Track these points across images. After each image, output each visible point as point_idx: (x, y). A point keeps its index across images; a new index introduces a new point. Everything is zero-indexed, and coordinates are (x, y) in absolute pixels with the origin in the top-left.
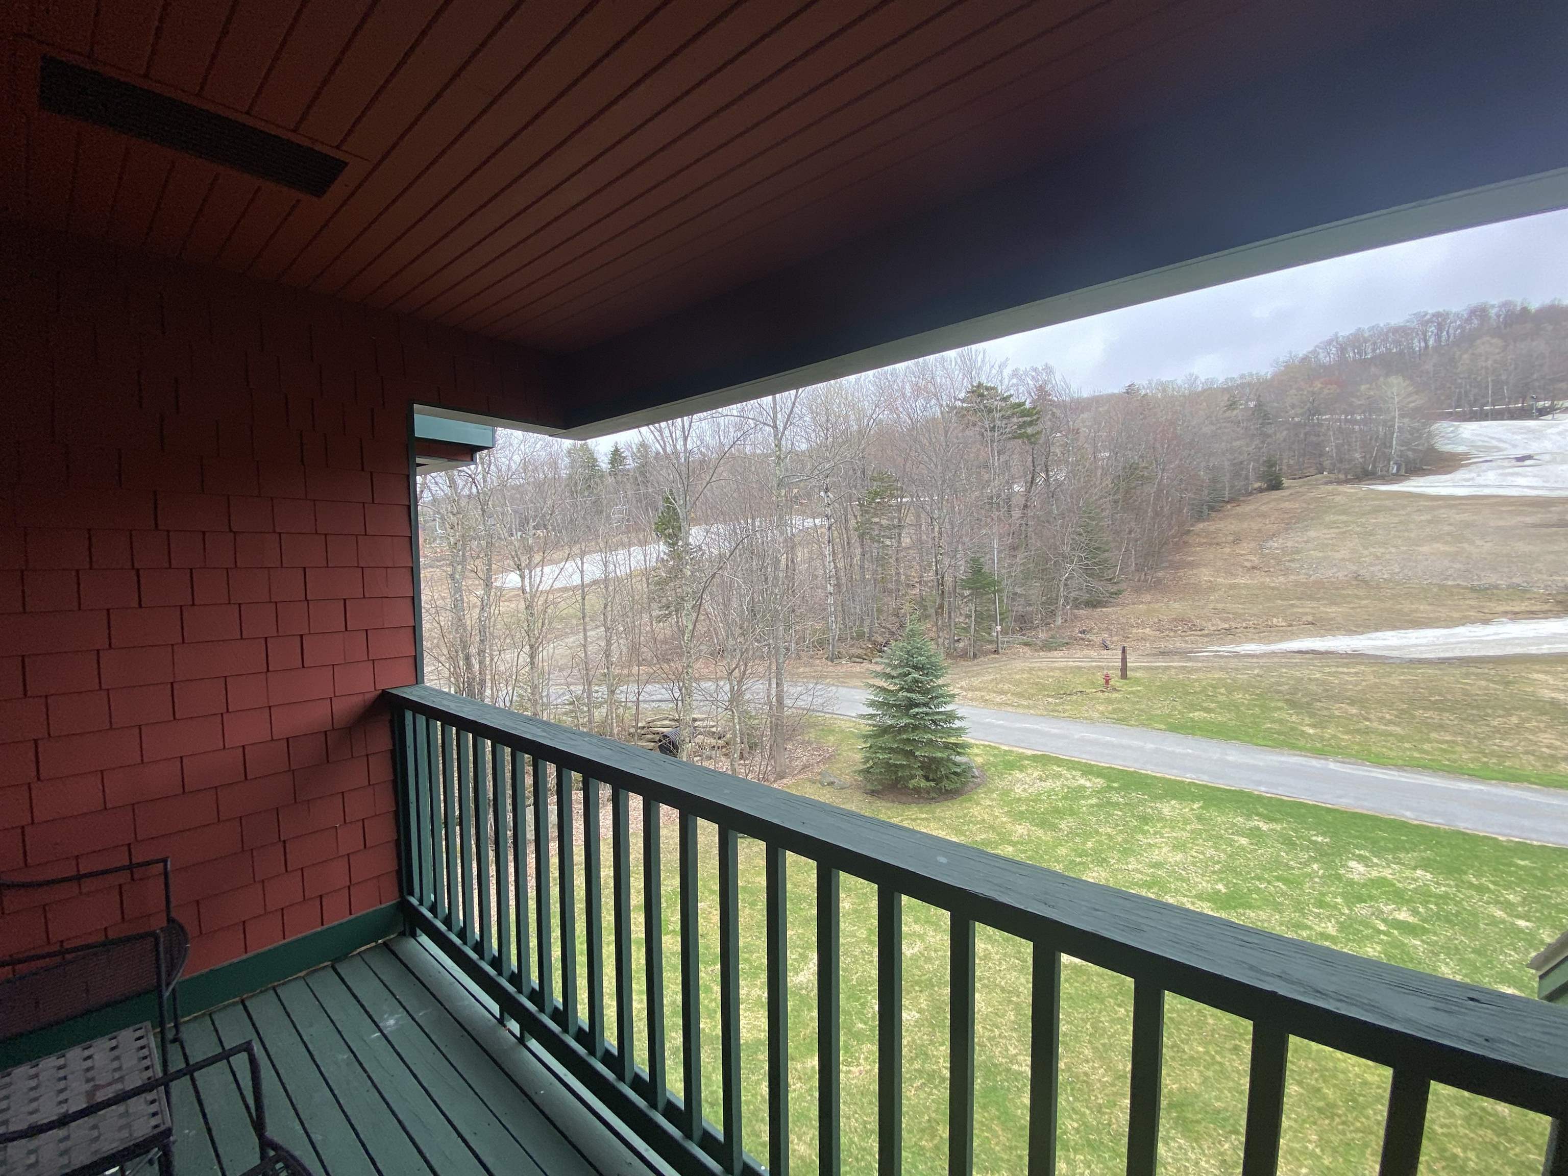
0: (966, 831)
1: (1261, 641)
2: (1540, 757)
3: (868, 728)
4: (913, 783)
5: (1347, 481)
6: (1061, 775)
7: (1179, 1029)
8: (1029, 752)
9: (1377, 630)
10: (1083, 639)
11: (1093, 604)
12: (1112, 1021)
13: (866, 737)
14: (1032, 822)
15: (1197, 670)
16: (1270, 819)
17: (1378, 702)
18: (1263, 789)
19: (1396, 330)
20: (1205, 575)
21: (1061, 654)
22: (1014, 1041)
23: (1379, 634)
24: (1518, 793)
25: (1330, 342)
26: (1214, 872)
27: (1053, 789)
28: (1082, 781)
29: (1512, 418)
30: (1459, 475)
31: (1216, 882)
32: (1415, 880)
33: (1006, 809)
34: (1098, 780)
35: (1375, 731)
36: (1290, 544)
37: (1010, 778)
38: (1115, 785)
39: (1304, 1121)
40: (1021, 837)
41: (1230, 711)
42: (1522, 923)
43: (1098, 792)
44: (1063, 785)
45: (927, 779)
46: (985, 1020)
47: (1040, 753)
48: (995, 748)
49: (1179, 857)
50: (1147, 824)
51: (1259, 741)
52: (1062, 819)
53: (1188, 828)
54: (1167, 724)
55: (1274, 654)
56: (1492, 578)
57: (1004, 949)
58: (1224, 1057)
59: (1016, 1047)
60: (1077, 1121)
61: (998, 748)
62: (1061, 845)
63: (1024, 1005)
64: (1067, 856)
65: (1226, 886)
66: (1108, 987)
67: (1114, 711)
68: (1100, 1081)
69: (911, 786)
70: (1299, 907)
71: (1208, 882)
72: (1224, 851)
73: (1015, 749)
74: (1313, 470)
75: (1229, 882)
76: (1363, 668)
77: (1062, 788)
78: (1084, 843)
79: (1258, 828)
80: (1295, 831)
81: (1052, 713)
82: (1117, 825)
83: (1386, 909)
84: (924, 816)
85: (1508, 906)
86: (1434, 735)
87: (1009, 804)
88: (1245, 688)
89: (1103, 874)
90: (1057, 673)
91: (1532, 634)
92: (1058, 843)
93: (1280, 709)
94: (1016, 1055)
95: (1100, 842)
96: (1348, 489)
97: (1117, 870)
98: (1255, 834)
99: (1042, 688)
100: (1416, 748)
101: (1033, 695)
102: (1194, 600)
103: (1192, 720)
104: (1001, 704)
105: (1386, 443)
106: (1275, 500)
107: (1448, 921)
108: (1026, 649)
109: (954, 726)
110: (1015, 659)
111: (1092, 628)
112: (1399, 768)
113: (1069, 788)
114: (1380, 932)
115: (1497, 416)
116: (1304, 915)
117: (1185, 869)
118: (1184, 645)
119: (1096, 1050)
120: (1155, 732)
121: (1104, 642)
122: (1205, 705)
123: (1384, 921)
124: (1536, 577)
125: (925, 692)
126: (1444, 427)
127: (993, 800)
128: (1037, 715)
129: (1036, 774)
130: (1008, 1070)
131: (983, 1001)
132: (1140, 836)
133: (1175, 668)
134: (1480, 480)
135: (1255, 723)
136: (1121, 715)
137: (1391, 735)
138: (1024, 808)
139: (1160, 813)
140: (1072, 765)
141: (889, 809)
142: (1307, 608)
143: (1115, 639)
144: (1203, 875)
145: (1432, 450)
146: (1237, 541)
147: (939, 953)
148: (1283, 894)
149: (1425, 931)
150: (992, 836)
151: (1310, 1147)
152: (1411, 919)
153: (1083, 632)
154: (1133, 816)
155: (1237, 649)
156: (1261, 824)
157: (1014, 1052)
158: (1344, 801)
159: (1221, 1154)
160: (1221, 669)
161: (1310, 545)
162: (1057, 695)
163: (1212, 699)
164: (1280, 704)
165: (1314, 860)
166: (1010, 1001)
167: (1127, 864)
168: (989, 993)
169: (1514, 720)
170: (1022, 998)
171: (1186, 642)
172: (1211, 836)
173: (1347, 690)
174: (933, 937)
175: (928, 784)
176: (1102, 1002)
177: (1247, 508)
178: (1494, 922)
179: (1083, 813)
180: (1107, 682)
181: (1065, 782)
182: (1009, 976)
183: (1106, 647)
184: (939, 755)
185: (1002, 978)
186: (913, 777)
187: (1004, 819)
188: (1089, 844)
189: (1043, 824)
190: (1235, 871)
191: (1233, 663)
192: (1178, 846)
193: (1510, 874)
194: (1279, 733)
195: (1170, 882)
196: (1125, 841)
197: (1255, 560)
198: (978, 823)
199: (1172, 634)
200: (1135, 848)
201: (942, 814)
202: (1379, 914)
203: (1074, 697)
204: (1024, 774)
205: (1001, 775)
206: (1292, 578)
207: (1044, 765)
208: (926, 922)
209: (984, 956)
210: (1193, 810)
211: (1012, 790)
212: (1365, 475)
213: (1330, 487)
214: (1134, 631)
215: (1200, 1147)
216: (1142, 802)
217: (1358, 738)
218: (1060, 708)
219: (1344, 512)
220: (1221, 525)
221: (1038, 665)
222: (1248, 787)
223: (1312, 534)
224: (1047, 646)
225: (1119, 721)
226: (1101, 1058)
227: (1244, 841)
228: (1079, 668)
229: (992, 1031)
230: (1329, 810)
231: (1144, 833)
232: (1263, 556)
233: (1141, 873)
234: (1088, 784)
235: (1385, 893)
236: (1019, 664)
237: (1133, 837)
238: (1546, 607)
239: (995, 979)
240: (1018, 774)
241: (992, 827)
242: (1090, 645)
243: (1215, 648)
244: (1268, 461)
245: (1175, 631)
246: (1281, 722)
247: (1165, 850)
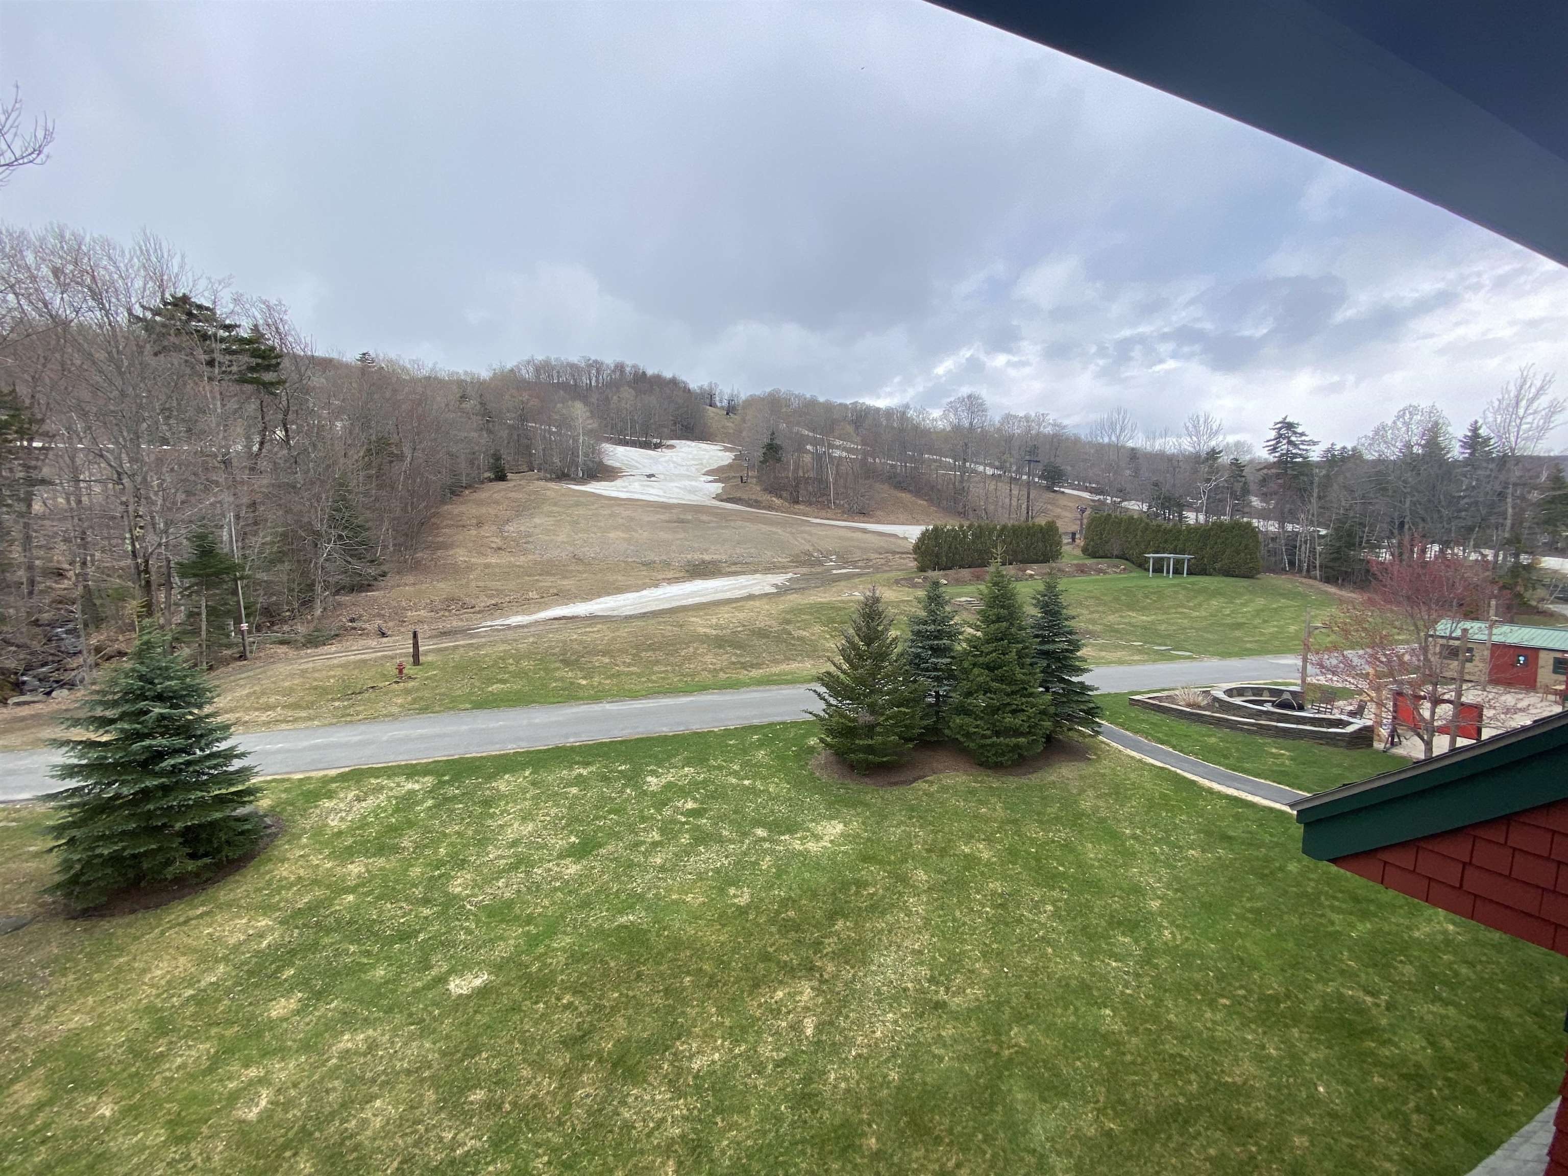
0: (279, 902)
1: (524, 613)
2: (709, 672)
3: (64, 813)
4: (170, 872)
5: (551, 480)
6: (382, 788)
7: (592, 990)
8: (333, 773)
9: (600, 597)
10: (355, 628)
11: (353, 589)
12: (536, 1023)
13: (59, 830)
14: (366, 854)
15: (483, 645)
16: (586, 764)
17: (619, 651)
18: (572, 740)
19: (573, 366)
20: (461, 555)
21: (334, 648)
22: (446, 1123)
23: (602, 599)
24: (709, 697)
25: (528, 362)
26: (563, 828)
27: (379, 805)
28: (410, 786)
29: (641, 447)
30: (618, 483)
31: (568, 836)
32: (686, 776)
33: (327, 852)
34: (426, 779)
35: (624, 673)
36: (522, 529)
37: (318, 811)
38: (447, 778)
39: (703, 1002)
40: (359, 877)
41: (521, 678)
42: (746, 782)
43: (430, 792)
44: (389, 798)
45: (193, 856)
46: (401, 1125)
47: (347, 769)
48: (283, 780)
49: (530, 827)
50: (491, 807)
51: (552, 700)
52: (401, 835)
53: (528, 796)
54: (471, 702)
55: (536, 623)
56: (651, 556)
57: (390, 1023)
58: (633, 989)
59: (450, 1127)
60: (544, 1154)
61: (288, 780)
62: (412, 866)
63: (441, 1072)
64: (423, 874)
65: (577, 836)
66: (520, 990)
67: (414, 701)
68: (548, 1093)
69: (169, 877)
70: (633, 831)
71: (562, 839)
72: (564, 805)
73: (313, 774)
74: (525, 468)
75: (578, 832)
76: (600, 626)
77: (390, 801)
78: (436, 852)
79: (581, 775)
80: (606, 767)
81: (344, 718)
82: (463, 819)
83: (680, 804)
84: (199, 912)
85: (735, 774)
86: (655, 668)
87: (327, 843)
88: (528, 655)
89: (468, 876)
90: (339, 672)
91: (681, 592)
92: (408, 864)
93: (558, 669)
94: (454, 1138)
95: (452, 845)
96: (552, 485)
97: (480, 866)
98: (580, 781)
99: (323, 692)
100: (649, 680)
101: (313, 703)
102: (456, 580)
103: (492, 693)
104: (269, 723)
105: (575, 454)
106: (505, 490)
107: (713, 798)
108: (284, 649)
109: (231, 769)
110: (274, 662)
111: (361, 616)
112: (645, 697)
113: (396, 798)
114: (684, 823)
115: (633, 444)
116: (637, 834)
117: (539, 836)
118: (460, 624)
119: (532, 1064)
120: (462, 714)
121: (380, 629)
122: (499, 677)
123: (682, 814)
124: (673, 555)
125: (178, 731)
126: (607, 447)
127: (303, 847)
128: (325, 725)
129: (351, 795)
130: (452, 1162)
131: (389, 1104)
132: (489, 822)
133: (463, 646)
134: (631, 488)
135: (542, 685)
136: (423, 703)
137: (632, 674)
138: (349, 841)
139: (498, 790)
140: (390, 772)
141: (129, 925)
142: (547, 582)
143: (391, 624)
144: (556, 835)
145: (601, 463)
146: (479, 525)
147: (302, 1085)
148: (618, 823)
149: (705, 810)
150: (319, 893)
151: (714, 1019)
152: (695, 806)
153: (352, 620)
154: (475, 804)
155: (507, 622)
156: (581, 771)
157: (451, 1136)
158: (625, 732)
159: (665, 1077)
160: (503, 642)
161: (537, 531)
162: (345, 696)
163: (504, 670)
164: (558, 665)
165: (625, 786)
166: (422, 1081)
167: (488, 854)
168: (393, 1088)
169: (691, 649)
170: (436, 1066)
171: (462, 620)
172: (549, 796)
173: (598, 645)
174: (282, 1069)
175: (200, 863)
176: (520, 1010)
177: (483, 495)
178: (734, 787)
179: (423, 820)
180: (401, 671)
181: (390, 794)
182: (410, 1052)
183: (383, 635)
184: (218, 815)
185: (402, 1059)
186: (168, 863)
187: (329, 865)
188: (442, 851)
189: (381, 850)
190: (578, 819)
191: (510, 635)
192: (526, 817)
193: (729, 752)
194: (563, 689)
195: (532, 855)
196: (476, 832)
197: (498, 541)
198: (292, 885)
199: (447, 614)
200: (489, 835)
201: (231, 896)
202: (677, 810)
203: (366, 695)
204: (335, 801)
205: (304, 813)
206: (530, 557)
207: (358, 782)
208: (263, 1056)
209: (368, 1048)
210: (525, 778)
211: (327, 825)
212: (562, 476)
213: (542, 483)
214: (409, 613)
215: (650, 1084)
216: (478, 786)
217: (615, 681)
218: (351, 711)
219: (555, 504)
220: (462, 508)
221: (311, 665)
222: (560, 742)
223: (537, 520)
224: (313, 641)
225: (424, 710)
226: (541, 1068)
227: (574, 790)
228: (364, 661)
229: (416, 1132)
230: (621, 742)
231: (492, 816)
232: (505, 538)
233: (503, 857)
234: (417, 787)
235: (675, 793)
236: (282, 669)
237: (483, 825)
238: (682, 574)
239: (393, 1067)
240: (327, 804)
241: (315, 882)
242: (364, 633)
243: (489, 623)
244: (494, 455)
245: (450, 611)
246: (562, 679)
247: (516, 825)
